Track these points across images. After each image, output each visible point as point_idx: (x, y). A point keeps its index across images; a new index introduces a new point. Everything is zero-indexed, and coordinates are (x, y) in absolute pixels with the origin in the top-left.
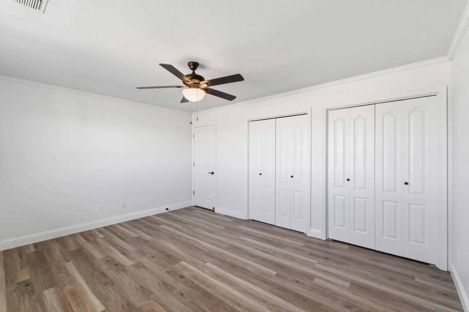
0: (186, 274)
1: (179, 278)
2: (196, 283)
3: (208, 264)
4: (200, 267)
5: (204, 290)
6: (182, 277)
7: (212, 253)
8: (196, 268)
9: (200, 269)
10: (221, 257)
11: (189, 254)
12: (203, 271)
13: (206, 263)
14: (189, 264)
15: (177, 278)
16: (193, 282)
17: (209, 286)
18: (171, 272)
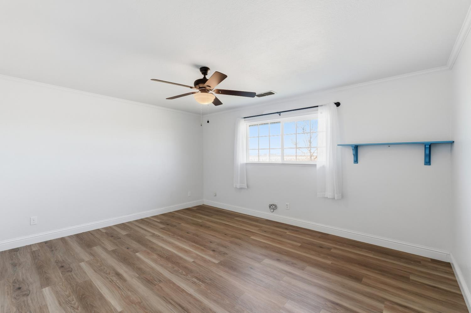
0: (211, 253)
1: (215, 250)
2: (203, 248)
3: (192, 260)
4: (199, 257)
5: (197, 244)
6: (214, 251)
7: (184, 273)
8: (202, 257)
9: (200, 256)
10: (176, 268)
11: (212, 271)
12: (197, 255)
13: (194, 262)
14: (210, 261)
15: (217, 250)
16: (205, 248)
17: (193, 246)
18: (224, 254)
